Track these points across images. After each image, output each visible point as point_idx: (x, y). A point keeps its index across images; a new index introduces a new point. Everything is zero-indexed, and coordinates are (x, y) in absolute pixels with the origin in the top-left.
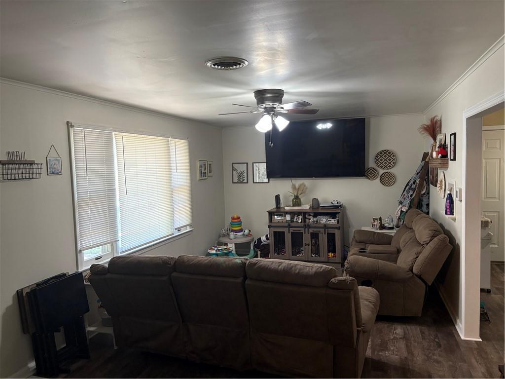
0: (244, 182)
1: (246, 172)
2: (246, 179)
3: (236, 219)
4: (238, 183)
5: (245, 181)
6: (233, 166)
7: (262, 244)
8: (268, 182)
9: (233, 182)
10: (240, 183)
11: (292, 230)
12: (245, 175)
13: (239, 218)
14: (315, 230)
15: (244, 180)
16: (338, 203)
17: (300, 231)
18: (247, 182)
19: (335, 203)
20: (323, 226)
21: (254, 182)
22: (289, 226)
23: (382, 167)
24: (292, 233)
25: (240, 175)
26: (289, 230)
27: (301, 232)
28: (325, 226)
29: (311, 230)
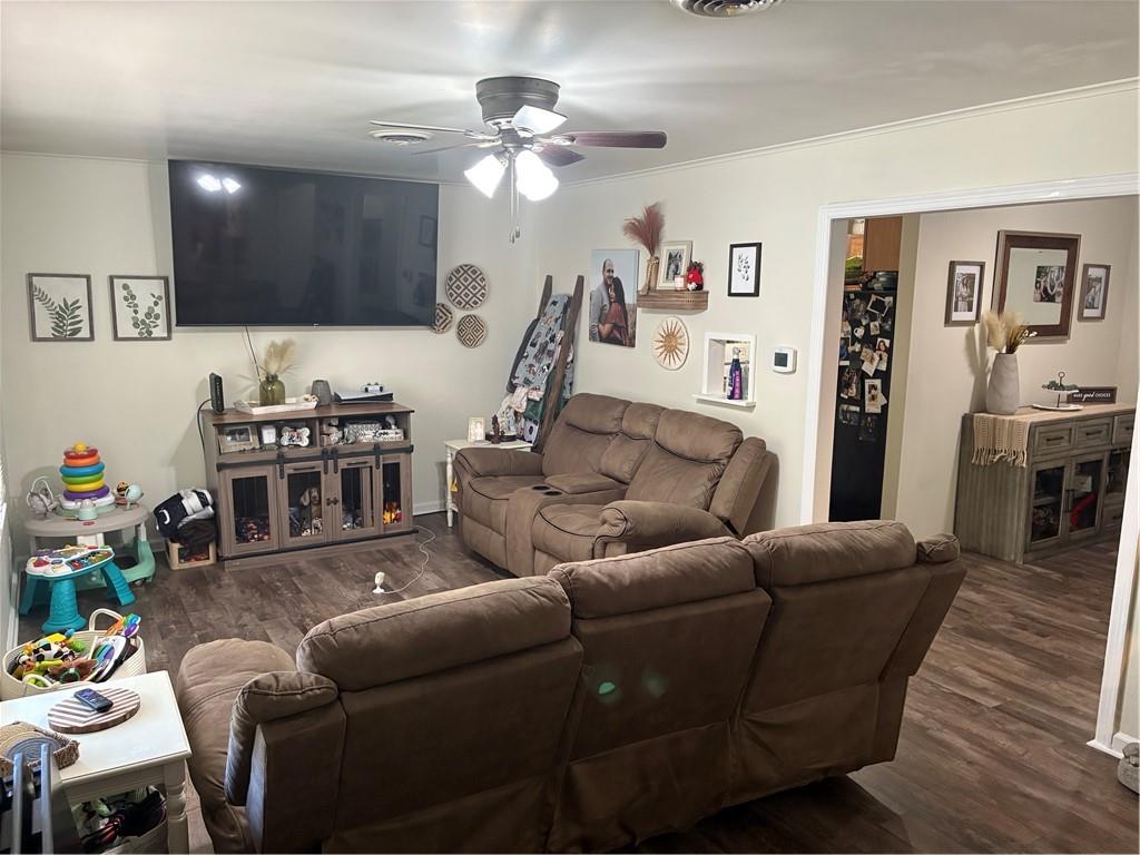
0: (78, 336)
1: (84, 303)
2: (85, 326)
3: (83, 457)
4: (55, 339)
5: (85, 333)
6: (30, 285)
7: (186, 520)
8: (169, 338)
9: (34, 338)
10: (65, 339)
11: (289, 469)
12: (83, 313)
13: (93, 453)
14: (353, 460)
15: (78, 330)
16: (381, 389)
17: (313, 468)
18: (92, 338)
19: (374, 391)
20: (371, 448)
21: (116, 338)
22: (281, 460)
23: (459, 303)
24: (289, 475)
25: (64, 314)
26: (282, 471)
27: (316, 470)
28: (377, 449)
29: (343, 463)
